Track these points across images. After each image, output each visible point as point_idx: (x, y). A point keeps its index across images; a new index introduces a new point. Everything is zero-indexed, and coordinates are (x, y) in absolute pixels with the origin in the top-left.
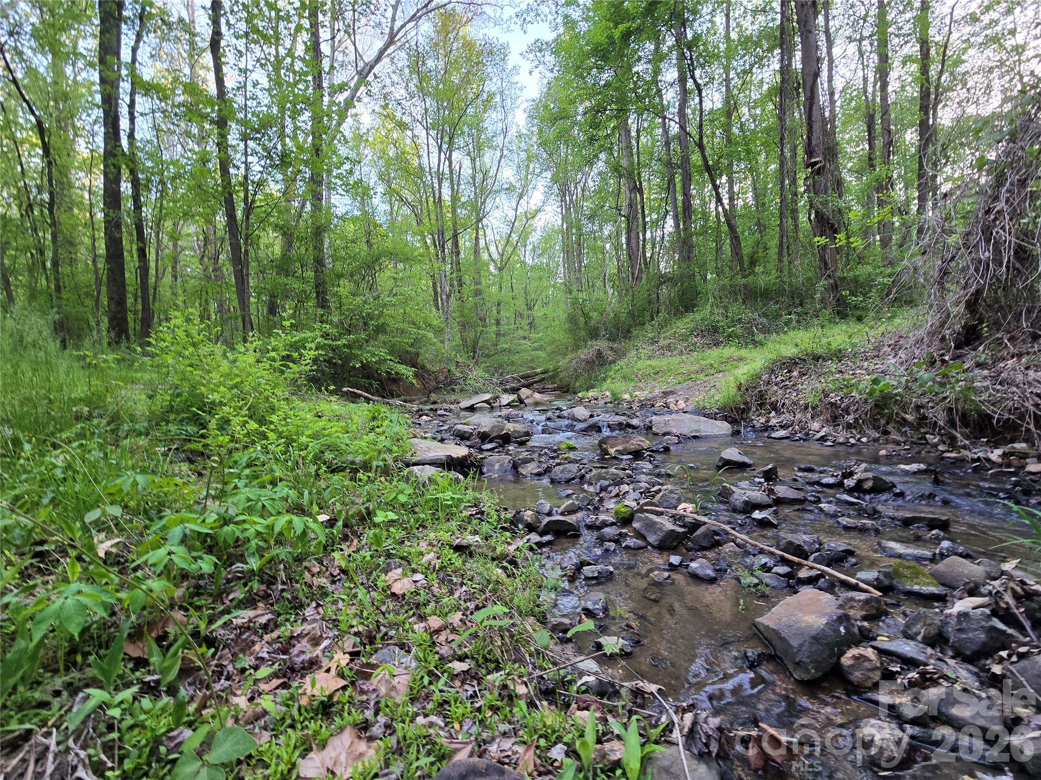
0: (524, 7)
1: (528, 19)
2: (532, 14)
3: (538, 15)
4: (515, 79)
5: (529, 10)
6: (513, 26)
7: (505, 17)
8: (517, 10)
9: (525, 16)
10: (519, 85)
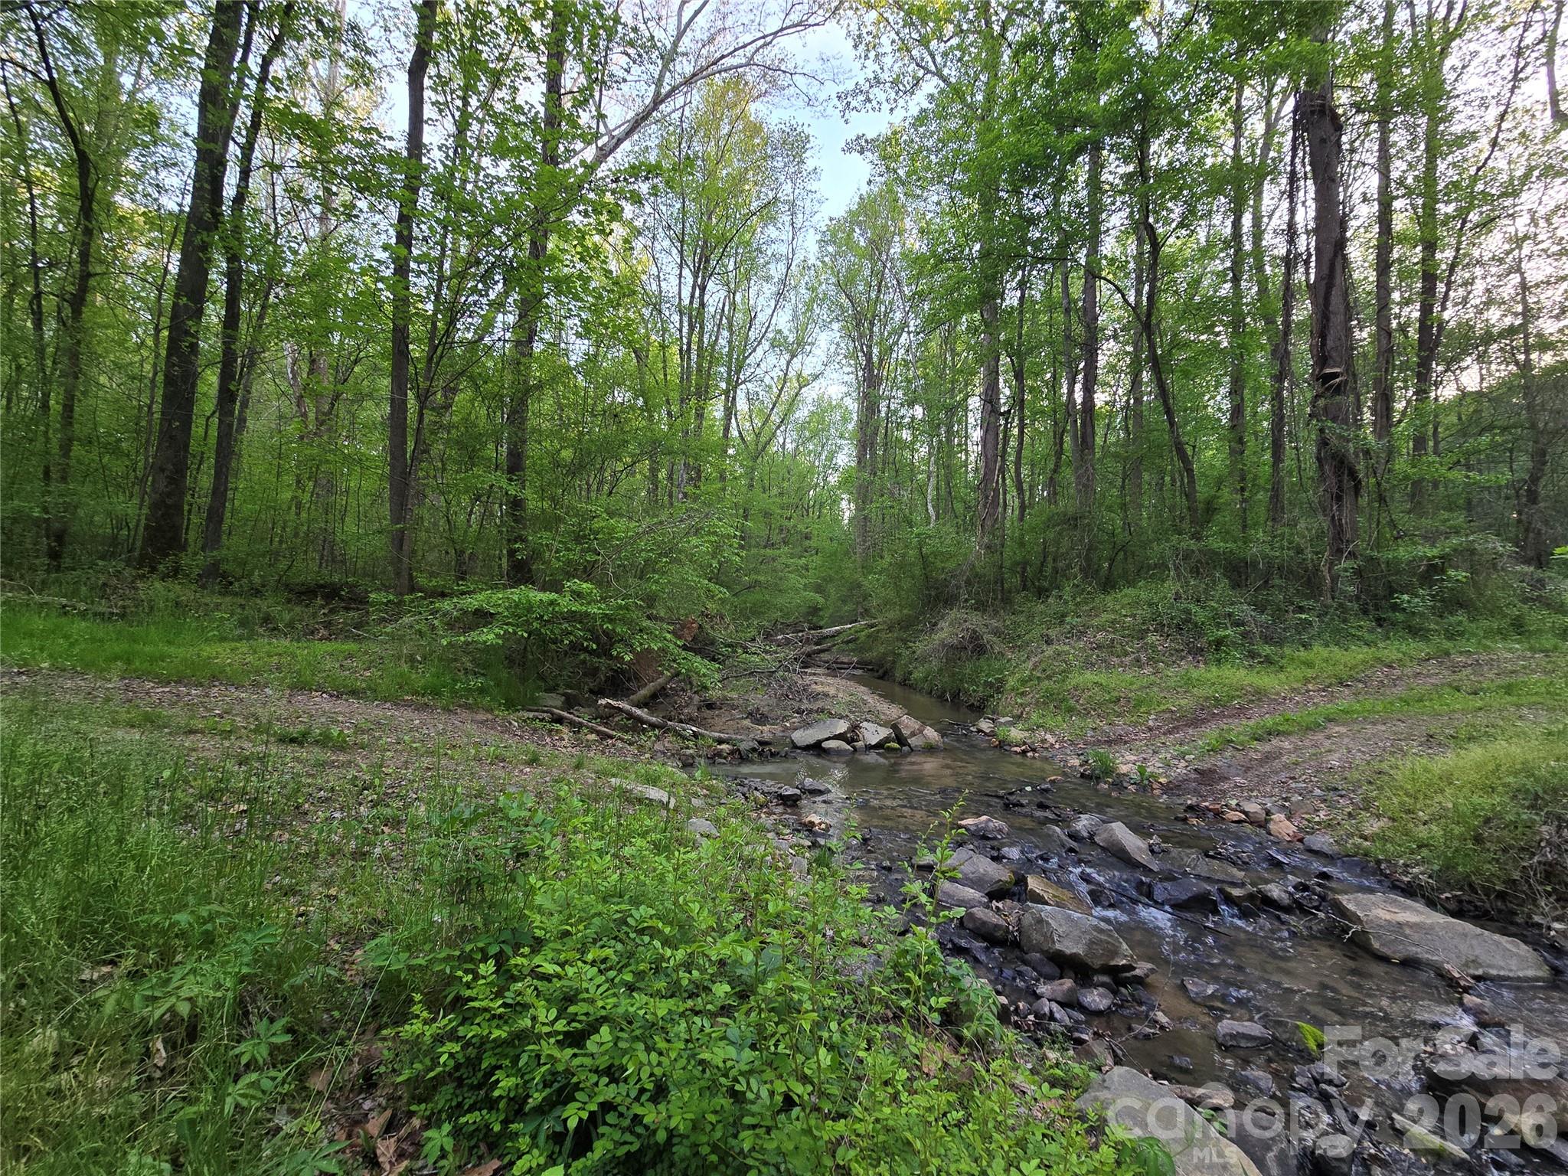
0: (850, 86)
1: (854, 104)
2: (861, 98)
3: (869, 100)
4: (813, 186)
5: (857, 91)
6: (830, 110)
7: (822, 96)
8: (841, 89)
9: (849, 99)
10: (817, 196)
